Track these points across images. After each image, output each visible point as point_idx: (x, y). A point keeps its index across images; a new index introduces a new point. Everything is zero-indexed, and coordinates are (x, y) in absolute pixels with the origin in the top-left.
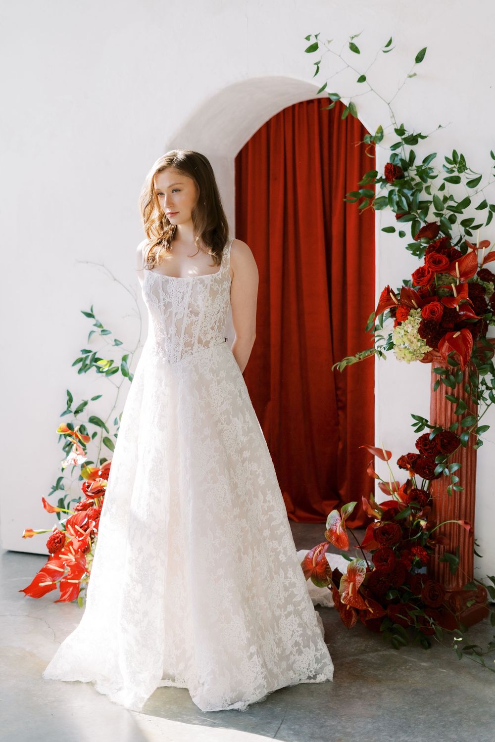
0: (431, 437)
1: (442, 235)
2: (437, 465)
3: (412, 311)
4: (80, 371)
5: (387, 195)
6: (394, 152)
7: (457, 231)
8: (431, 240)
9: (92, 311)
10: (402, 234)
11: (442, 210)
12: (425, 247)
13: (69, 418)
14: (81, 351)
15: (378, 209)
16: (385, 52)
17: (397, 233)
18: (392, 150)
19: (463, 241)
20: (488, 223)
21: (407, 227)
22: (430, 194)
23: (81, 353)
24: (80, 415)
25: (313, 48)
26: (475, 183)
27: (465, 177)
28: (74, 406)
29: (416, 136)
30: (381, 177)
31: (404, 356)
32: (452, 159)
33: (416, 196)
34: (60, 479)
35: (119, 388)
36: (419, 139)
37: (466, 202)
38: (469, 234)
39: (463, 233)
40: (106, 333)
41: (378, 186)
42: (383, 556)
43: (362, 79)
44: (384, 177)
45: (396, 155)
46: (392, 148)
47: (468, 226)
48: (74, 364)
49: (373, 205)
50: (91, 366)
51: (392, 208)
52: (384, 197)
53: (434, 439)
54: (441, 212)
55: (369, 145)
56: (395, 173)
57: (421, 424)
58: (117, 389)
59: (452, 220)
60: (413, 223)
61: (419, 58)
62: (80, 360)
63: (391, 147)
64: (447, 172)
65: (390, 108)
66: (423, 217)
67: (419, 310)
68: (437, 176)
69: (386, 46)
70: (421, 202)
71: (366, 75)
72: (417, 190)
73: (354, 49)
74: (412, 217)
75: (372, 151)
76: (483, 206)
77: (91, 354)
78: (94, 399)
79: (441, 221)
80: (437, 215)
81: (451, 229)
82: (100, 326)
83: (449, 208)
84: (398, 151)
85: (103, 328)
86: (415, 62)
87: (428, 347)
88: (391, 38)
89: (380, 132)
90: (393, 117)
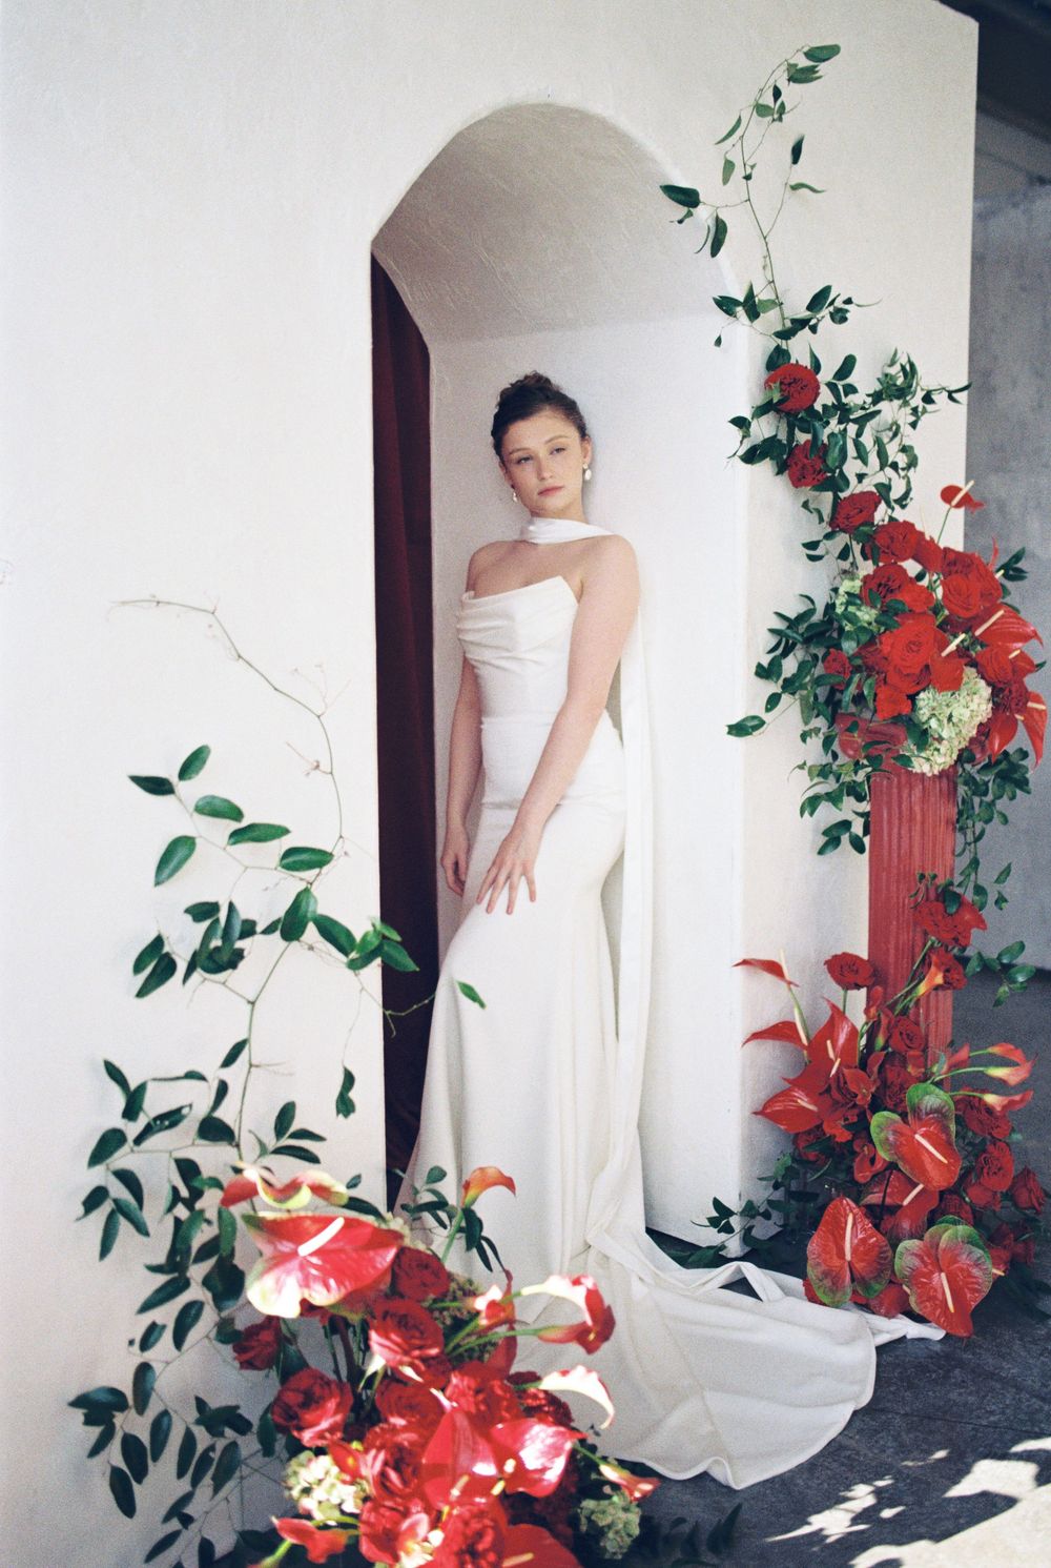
4: (143, 989)
6: (777, 344)
14: (187, 911)
23: (189, 918)
28: (149, 1111)
34: (144, 1370)
35: (253, 1003)
40: (254, 835)
45: (780, 351)
46: (779, 336)
48: (133, 965)
58: (249, 1007)
63: (776, 334)
65: (767, 248)
77: (223, 915)
78: (230, 1060)
82: (237, 814)
85: (244, 819)
86: (791, 160)
89: (750, 295)
90: (769, 267)
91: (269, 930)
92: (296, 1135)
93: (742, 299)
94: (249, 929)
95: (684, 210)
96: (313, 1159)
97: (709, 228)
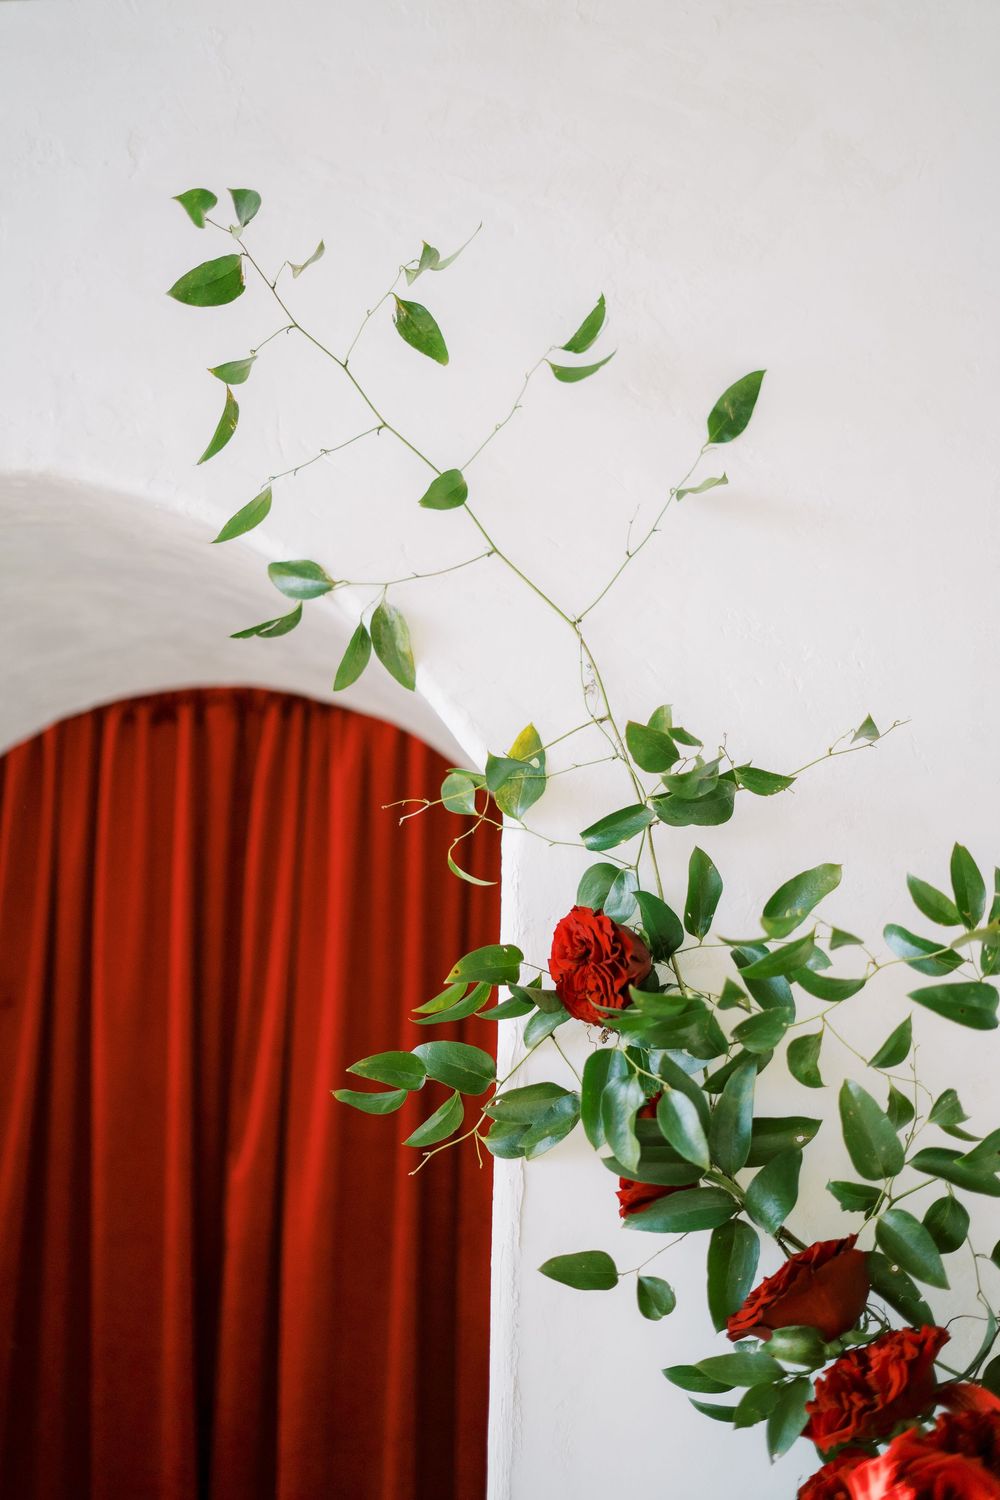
1: (881, 1314)
5: (573, 1083)
8: (829, 1338)
10: (653, 1299)
11: (890, 1172)
12: (801, 1380)
15: (513, 1152)
16: (565, 375)
17: (626, 1289)
18: (591, 848)
21: (681, 1258)
22: (812, 1080)
25: (216, 284)
29: (729, 776)
30: (537, 983)
32: (950, 894)
33: (738, 1093)
36: (743, 798)
41: (509, 1031)
43: (449, 492)
44: (549, 984)
45: (611, 873)
46: (591, 840)
49: (484, 1131)
51: (606, 1151)
52: (552, 1090)
54: (879, 1184)
55: (469, 820)
56: (621, 960)
59: (945, 1229)
60: (714, 1235)
61: (729, 419)
63: (586, 834)
64: (915, 964)
65: (582, 642)
66: (771, 1208)
68: (862, 984)
69: (568, 348)
70: (761, 1125)
71: (468, 477)
72: (744, 1059)
73: (420, 333)
74: (708, 1203)
75: (484, 851)
79: (882, 1234)
80: (855, 1199)
81: (941, 1282)
83: (927, 1161)
84: (623, 854)
86: (705, 434)
88: (602, 301)
90: (595, 685)
97: (361, 631)
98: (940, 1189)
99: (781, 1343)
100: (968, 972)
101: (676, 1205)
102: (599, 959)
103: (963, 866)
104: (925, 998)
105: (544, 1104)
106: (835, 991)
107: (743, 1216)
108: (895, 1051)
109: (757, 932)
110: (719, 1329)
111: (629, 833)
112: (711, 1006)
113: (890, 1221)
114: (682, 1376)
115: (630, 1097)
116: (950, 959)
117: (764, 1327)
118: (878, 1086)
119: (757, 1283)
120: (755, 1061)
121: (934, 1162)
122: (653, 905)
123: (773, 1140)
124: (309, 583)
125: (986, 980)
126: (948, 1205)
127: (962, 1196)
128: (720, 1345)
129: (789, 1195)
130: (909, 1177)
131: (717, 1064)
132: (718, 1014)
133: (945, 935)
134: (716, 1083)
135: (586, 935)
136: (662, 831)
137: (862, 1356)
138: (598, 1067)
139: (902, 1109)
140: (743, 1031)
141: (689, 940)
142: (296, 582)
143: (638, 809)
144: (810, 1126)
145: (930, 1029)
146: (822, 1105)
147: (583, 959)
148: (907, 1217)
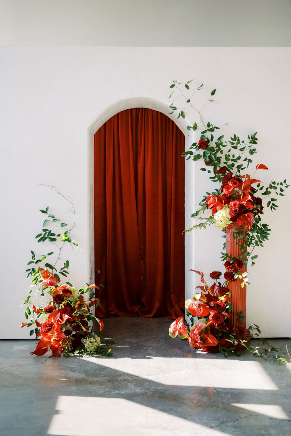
0: (231, 262)
1: (227, 172)
2: (235, 275)
3: (224, 205)
4: (39, 241)
5: (202, 154)
6: (202, 134)
7: (234, 171)
8: (224, 174)
9: (47, 209)
10: (209, 172)
12: (222, 177)
13: (33, 265)
14: (42, 230)
16: (198, 89)
17: (207, 171)
19: (236, 175)
20: (247, 167)
21: (211, 168)
22: (222, 153)
23: (42, 231)
24: (39, 263)
25: (173, 86)
26: (243, 149)
27: (239, 147)
28: (36, 259)
29: (214, 127)
30: (197, 146)
31: (220, 226)
32: (234, 138)
33: (217, 155)
36: (215, 129)
37: (239, 158)
38: (239, 171)
39: (237, 171)
40: (56, 220)
42: (218, 316)
43: (189, 101)
44: (199, 146)
45: (203, 136)
47: (239, 168)
48: (37, 237)
50: (47, 238)
53: (232, 263)
54: (228, 162)
57: (225, 256)
58: (60, 249)
59: (233, 165)
60: (214, 166)
61: (213, 93)
62: (41, 235)
63: (201, 132)
64: (231, 144)
65: (200, 115)
66: (218, 164)
67: (226, 205)
68: (227, 146)
69: (200, 87)
70: (218, 157)
73: (187, 87)
74: (213, 164)
76: (246, 160)
77: (48, 232)
78: (49, 254)
80: (225, 163)
81: (232, 169)
82: (53, 217)
84: (204, 134)
85: (54, 218)
86: (211, 95)
87: (231, 221)
88: (203, 84)
89: (196, 124)
90: (201, 118)
91: (59, 235)
92: (63, 271)
93: (192, 126)
94: (54, 235)
95: (173, 111)
96: (66, 276)
97: (180, 113)
98: (232, 162)
99: (220, 174)
100: (235, 145)
101: (211, 164)
102: (204, 144)
103: (235, 136)
104: (232, 147)
105: (198, 156)
106: (224, 146)
107: (216, 165)
108: (229, 151)
109: (217, 141)
110: (214, 174)
111: (205, 132)
112: (214, 148)
113: (228, 165)
114: (211, 178)
115: (208, 155)
116: (234, 144)
117: (218, 173)
118: (227, 154)
119: (217, 170)
120: (217, 152)
121: (232, 160)
122: (207, 138)
123: (219, 158)
124: (174, 109)
125: (237, 145)
126: (233, 163)
127: (234, 162)
128: (215, 175)
129: (220, 163)
130: (230, 161)
131: (214, 152)
132: (215, 148)
133: (234, 142)
134: (214, 154)
135: (202, 141)
136: (208, 132)
137: (227, 175)
138: (204, 153)
139: (229, 156)
140: (216, 150)
141: (210, 141)
142: (173, 109)
143: (206, 130)
144: (221, 157)
145: (232, 149)
146: (223, 156)
147: (202, 144)
148: (230, 164)
